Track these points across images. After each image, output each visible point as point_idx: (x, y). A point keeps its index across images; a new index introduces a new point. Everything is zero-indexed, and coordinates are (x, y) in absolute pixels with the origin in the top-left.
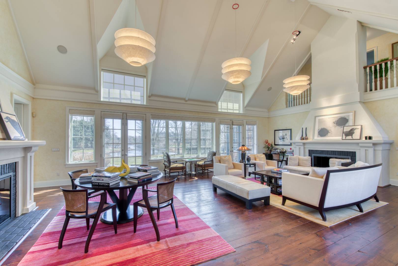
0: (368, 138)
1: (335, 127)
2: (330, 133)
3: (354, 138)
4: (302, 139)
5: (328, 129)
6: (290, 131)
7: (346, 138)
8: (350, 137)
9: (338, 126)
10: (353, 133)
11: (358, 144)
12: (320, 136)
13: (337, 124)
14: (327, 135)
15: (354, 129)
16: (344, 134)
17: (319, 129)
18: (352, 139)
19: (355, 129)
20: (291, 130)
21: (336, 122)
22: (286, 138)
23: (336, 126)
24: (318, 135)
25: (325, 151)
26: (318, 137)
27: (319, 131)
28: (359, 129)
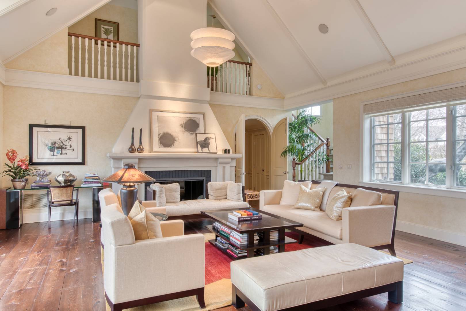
0: (227, 151)
1: (183, 134)
2: (177, 141)
3: (211, 152)
4: (132, 150)
5: (174, 134)
6: (80, 131)
7: (202, 150)
8: (205, 150)
9: (187, 133)
10: (209, 144)
11: (216, 159)
12: (162, 146)
13: (185, 128)
14: (173, 145)
15: (209, 139)
16: (199, 146)
17: (160, 134)
18: (209, 152)
19: (210, 139)
20: (83, 129)
21: (184, 125)
22: (68, 147)
23: (184, 131)
24: (160, 144)
25: (172, 171)
26: (159, 148)
27: (160, 137)
28: (213, 138)
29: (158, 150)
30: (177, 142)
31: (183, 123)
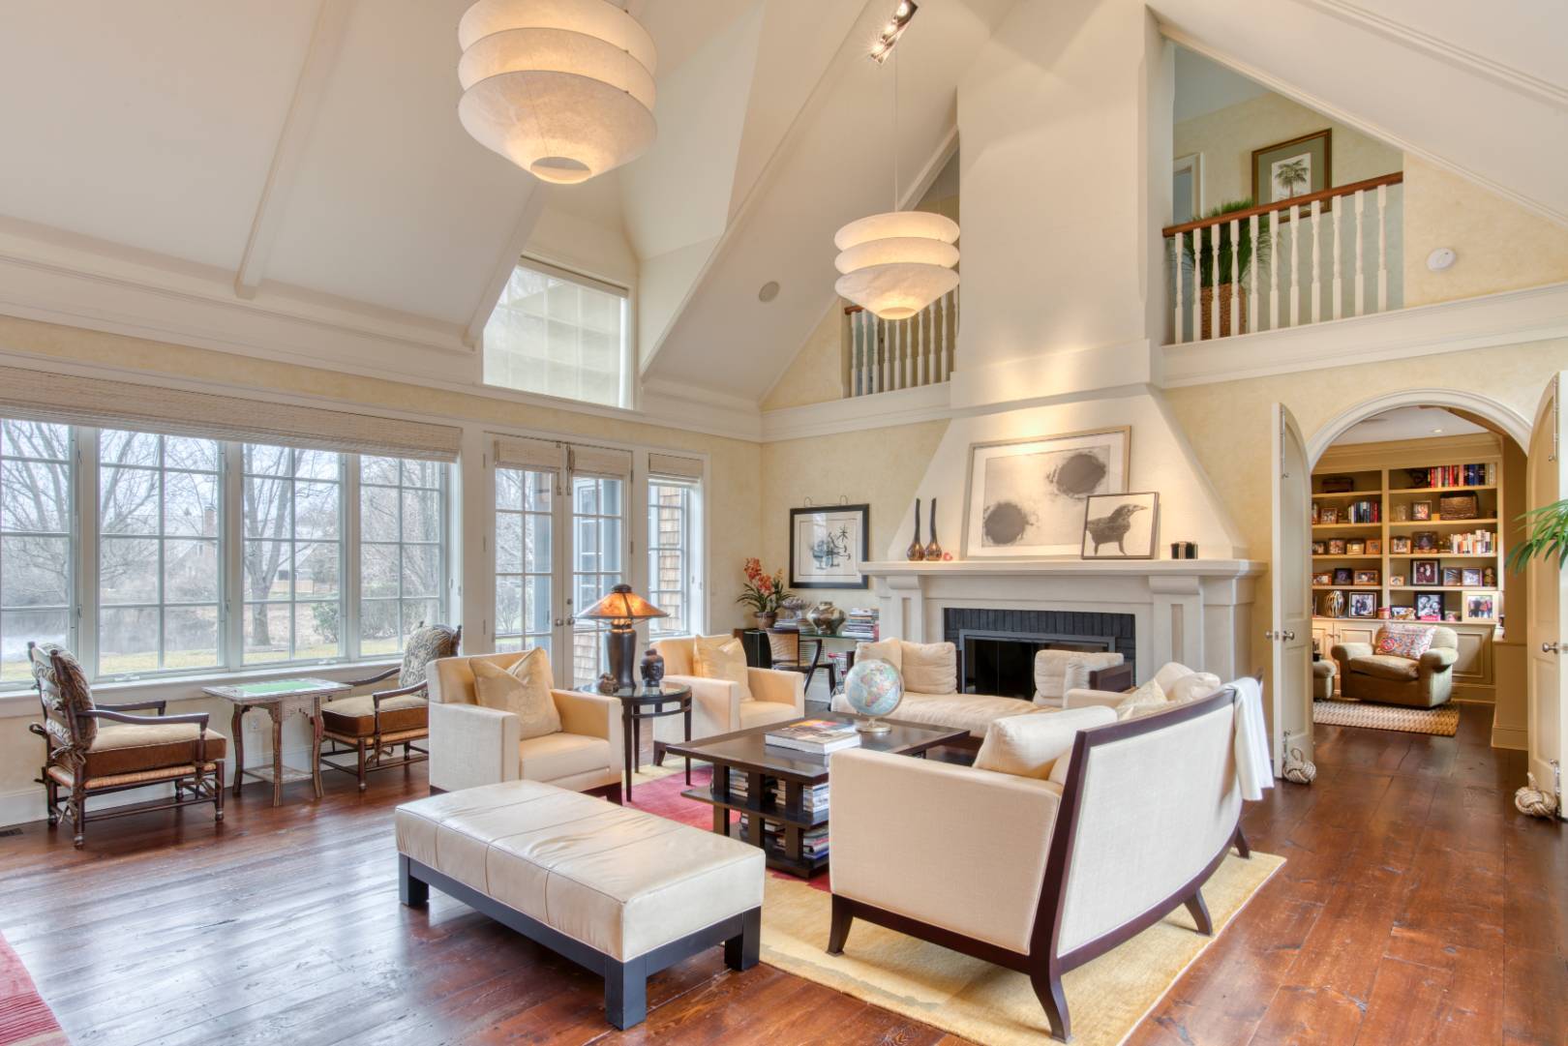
0: (1182, 551)
1: (1053, 501)
2: (1032, 525)
3: (1128, 553)
4: (916, 554)
5: (1026, 506)
6: (859, 515)
7: (1096, 550)
8: (1110, 548)
9: (1065, 496)
10: (1126, 528)
11: (1144, 578)
12: (991, 541)
13: (1060, 483)
14: (1020, 536)
15: (1129, 511)
16: (1089, 535)
17: (988, 508)
18: (1121, 554)
19: (1133, 511)
20: (865, 509)
21: (1056, 475)
22: (842, 551)
23: (1056, 492)
24: (985, 537)
25: (1012, 612)
26: (983, 546)
27: (986, 516)
28: (1146, 508)
29: (982, 552)
30: (1034, 528)
31: (1055, 471)
